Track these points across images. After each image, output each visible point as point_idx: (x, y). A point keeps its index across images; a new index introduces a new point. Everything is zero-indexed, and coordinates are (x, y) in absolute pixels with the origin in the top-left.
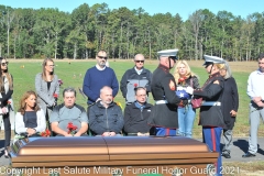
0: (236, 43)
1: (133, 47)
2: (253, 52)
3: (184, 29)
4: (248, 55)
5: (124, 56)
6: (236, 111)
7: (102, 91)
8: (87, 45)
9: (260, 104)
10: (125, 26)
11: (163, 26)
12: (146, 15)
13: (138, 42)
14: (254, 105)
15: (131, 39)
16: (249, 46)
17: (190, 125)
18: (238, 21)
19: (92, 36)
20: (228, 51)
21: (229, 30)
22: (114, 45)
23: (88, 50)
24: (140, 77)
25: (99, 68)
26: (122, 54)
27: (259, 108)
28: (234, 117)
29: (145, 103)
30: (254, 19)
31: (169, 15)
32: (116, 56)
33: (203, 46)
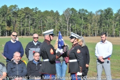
0: (89, 26)
1: (32, 30)
2: (99, 31)
3: (61, 19)
4: (96, 33)
5: (28, 34)
6: (88, 64)
7: (15, 54)
8: (7, 28)
9: (102, 60)
10: (28, 17)
11: (49, 17)
12: (40, 12)
13: (35, 27)
14: (99, 61)
15: (31, 25)
16: (97, 28)
17: (64, 73)
18: (91, 14)
19: (9, 23)
20: (85, 31)
21: (86, 19)
22: (22, 29)
23: (7, 31)
24: (36, 47)
25: (12, 41)
26: (27, 33)
27: (102, 63)
28: (87, 68)
30: (99, 13)
31: (52, 11)
32: (23, 35)
33: (72, 29)
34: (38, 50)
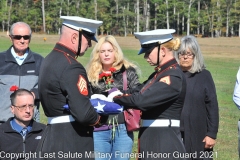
29: (31, 123)
33: (153, 6)
34: (30, 81)
